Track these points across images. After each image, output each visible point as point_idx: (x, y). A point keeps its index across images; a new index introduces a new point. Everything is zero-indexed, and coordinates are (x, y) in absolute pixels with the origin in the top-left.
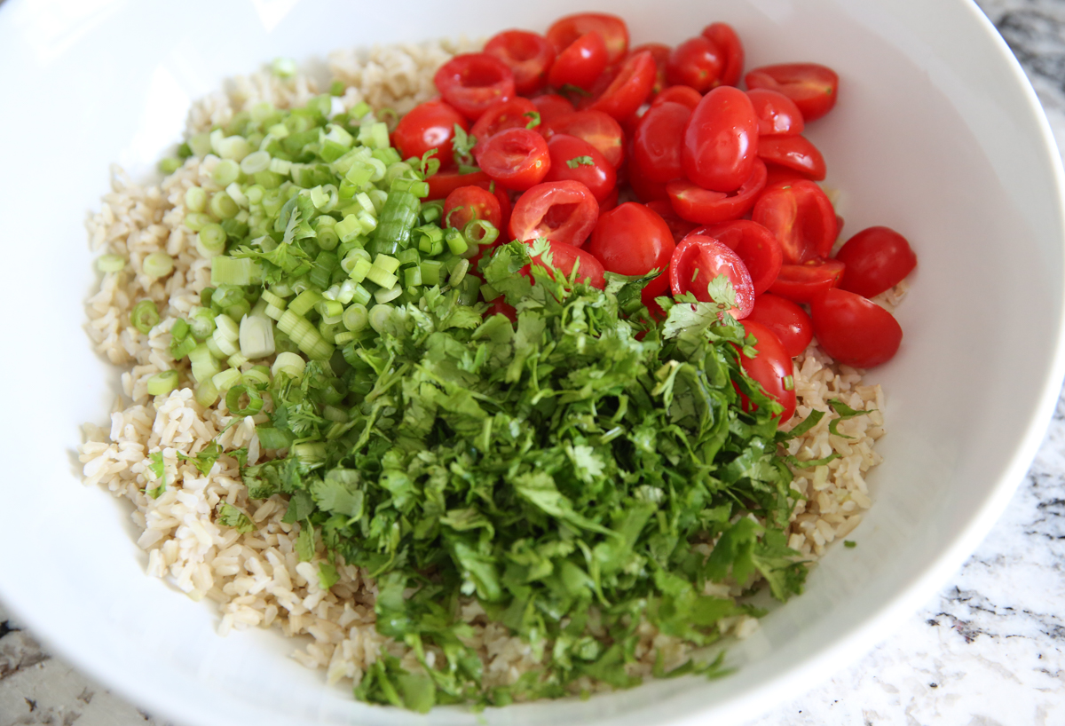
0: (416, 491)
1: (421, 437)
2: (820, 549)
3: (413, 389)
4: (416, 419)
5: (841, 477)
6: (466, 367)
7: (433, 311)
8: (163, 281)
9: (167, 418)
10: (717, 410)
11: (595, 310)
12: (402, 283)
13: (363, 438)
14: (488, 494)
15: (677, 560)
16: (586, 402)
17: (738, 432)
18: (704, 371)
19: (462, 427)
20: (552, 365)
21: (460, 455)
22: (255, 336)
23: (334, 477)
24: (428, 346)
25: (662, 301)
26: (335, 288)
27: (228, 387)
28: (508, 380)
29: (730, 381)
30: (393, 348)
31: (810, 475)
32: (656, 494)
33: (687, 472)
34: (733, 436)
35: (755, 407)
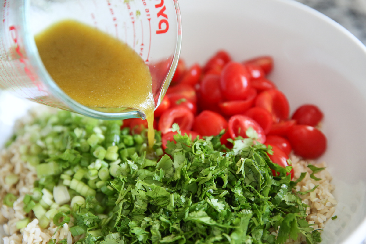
0: (147, 233)
1: (143, 213)
2: (322, 225)
3: (136, 191)
4: (140, 205)
5: (321, 195)
6: (156, 179)
7: (137, 162)
8: (15, 186)
9: (29, 234)
10: (264, 176)
11: (204, 147)
12: (120, 157)
13: (118, 220)
14: (178, 227)
15: (265, 239)
16: (210, 181)
17: (275, 184)
18: (255, 160)
19: (161, 203)
20: (192, 171)
21: (162, 214)
22: (61, 194)
23: (109, 238)
24: (138, 174)
25: (230, 140)
26: (93, 164)
27: (53, 216)
28: (176, 179)
29: (266, 164)
30: (123, 179)
31: (308, 197)
32: (250, 212)
33: (259, 203)
34: (273, 186)
35: (279, 173)
